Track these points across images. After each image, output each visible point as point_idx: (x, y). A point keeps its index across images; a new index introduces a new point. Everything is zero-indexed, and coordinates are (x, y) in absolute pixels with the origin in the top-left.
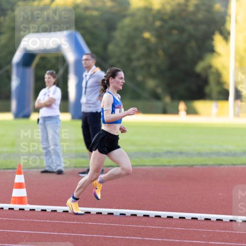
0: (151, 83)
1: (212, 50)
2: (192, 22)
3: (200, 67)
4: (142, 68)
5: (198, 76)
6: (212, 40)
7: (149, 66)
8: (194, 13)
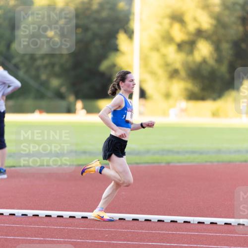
0: (55, 83)
1: (116, 49)
2: (96, 21)
3: (104, 66)
4: (46, 67)
5: (102, 75)
6: (116, 38)
7: (53, 65)
8: (98, 12)
